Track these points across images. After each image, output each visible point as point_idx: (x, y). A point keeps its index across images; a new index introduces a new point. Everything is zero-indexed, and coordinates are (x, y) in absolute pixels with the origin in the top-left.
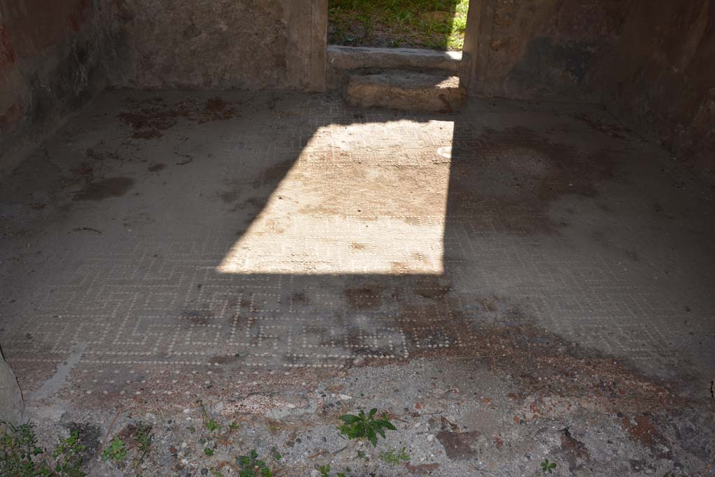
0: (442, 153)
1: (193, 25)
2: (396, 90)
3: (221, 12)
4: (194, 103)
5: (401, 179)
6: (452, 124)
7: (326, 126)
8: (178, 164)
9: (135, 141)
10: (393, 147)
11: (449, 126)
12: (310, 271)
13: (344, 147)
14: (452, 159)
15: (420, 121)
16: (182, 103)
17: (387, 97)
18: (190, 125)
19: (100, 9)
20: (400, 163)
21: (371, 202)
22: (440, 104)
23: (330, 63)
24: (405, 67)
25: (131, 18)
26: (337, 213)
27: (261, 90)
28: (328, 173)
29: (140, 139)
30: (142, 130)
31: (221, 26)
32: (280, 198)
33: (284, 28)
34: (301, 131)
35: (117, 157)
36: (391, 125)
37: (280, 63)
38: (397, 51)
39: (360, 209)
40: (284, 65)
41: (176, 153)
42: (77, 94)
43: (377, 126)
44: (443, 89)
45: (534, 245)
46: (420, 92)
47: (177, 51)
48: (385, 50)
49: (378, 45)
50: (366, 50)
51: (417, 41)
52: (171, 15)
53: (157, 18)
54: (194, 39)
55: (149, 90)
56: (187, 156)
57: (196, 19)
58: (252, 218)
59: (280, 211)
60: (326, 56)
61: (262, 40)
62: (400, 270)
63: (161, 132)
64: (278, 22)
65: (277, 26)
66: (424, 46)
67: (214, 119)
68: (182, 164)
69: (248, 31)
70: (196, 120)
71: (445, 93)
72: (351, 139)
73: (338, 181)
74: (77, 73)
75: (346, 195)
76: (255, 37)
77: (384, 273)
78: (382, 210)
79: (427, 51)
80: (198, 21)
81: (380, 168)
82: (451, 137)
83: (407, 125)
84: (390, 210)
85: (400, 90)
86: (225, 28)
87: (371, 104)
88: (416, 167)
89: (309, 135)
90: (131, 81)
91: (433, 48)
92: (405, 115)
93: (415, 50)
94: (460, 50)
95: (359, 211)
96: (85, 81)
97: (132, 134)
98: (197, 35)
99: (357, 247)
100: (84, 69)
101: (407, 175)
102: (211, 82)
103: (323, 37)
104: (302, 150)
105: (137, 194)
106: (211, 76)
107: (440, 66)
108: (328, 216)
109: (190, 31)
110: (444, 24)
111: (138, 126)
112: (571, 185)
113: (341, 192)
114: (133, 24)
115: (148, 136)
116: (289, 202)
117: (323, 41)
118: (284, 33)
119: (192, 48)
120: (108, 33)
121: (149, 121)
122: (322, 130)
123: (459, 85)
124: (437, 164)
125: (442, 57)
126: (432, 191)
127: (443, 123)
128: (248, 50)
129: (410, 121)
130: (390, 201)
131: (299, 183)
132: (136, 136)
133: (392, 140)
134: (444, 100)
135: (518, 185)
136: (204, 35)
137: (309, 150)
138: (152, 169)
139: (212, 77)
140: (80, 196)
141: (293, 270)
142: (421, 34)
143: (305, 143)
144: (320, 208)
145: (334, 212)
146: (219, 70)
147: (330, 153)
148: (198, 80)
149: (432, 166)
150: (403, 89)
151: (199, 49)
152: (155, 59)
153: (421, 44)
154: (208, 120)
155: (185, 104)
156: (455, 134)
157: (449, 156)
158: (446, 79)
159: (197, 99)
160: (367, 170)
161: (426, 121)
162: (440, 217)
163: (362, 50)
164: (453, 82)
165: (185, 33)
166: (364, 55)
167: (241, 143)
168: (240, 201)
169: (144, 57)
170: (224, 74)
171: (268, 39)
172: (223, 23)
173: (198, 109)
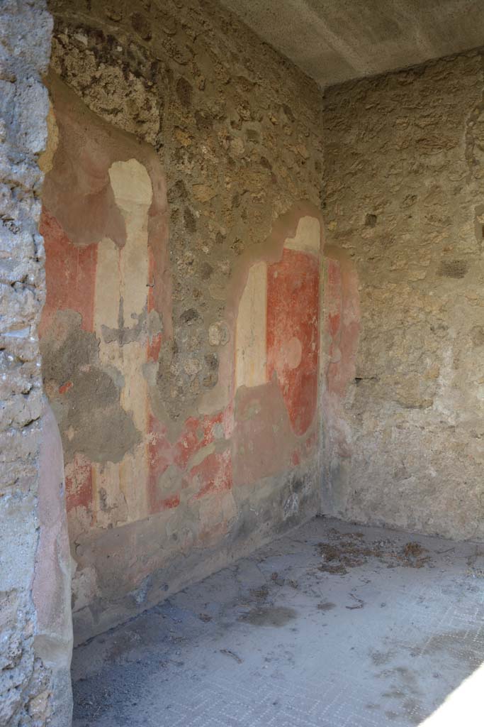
1: (405, 468)
3: (431, 459)
4: (392, 545)
8: (347, 607)
9: (320, 574)
16: (380, 543)
18: (378, 567)
19: (324, 447)
25: (350, 457)
27: (465, 541)
29: (325, 572)
30: (331, 564)
31: (431, 472)
35: (295, 586)
41: (352, 595)
42: (284, 519)
47: (386, 490)
52: (385, 457)
53: (372, 458)
54: (403, 482)
55: (355, 524)
56: (360, 601)
57: (408, 463)
58: (393, 692)
61: (471, 490)
63: (348, 569)
67: (405, 565)
68: (352, 608)
69: (457, 479)
70: (387, 563)
74: (289, 500)
76: (464, 486)
80: (408, 465)
86: (434, 474)
90: (341, 513)
96: (295, 508)
97: (321, 566)
98: (406, 478)
100: (297, 498)
102: (415, 525)
105: (294, 630)
106: (415, 519)
109: (401, 474)
111: (329, 559)
114: (350, 462)
115: (333, 571)
119: (401, 490)
120: (327, 467)
121: (342, 556)
128: (455, 498)
132: (323, 568)
136: (413, 479)
138: (320, 607)
139: (417, 520)
140: (245, 617)
146: (425, 514)
148: (402, 522)
151: (407, 492)
152: (365, 495)
154: (399, 565)
155: (382, 544)
159: (397, 541)
165: (396, 474)
167: (421, 598)
168: (389, 667)
169: (356, 492)
170: (429, 519)
171: (477, 489)
172: (432, 469)
173: (393, 552)
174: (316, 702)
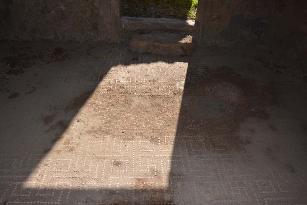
0: (179, 86)
1: (47, 6)
2: (157, 44)
4: (48, 50)
5: (153, 105)
6: (187, 64)
7: (116, 66)
8: (27, 93)
9: (8, 76)
10: (151, 81)
11: (185, 65)
12: (82, 186)
13: (123, 82)
14: (184, 90)
15: (169, 62)
16: (41, 50)
17: (152, 48)
18: (41, 65)
20: (153, 94)
21: (132, 125)
22: (181, 52)
23: (122, 27)
24: (163, 29)
26: (109, 134)
27: (85, 42)
28: (110, 101)
29: (11, 75)
30: (14, 68)
31: (62, 7)
32: (78, 121)
33: (96, 8)
34: (101, 70)
36: (153, 65)
37: (95, 27)
38: (159, 20)
39: (124, 131)
40: (97, 28)
41: (28, 85)
43: (144, 66)
44: (183, 44)
45: (229, 161)
46: (170, 45)
47: (39, 20)
48: (152, 20)
49: (150, 16)
50: (142, 20)
51: (171, 14)
54: (48, 14)
56: (33, 87)
58: (57, 137)
59: (76, 131)
60: (119, 24)
61: (84, 15)
62: (141, 186)
63: (24, 70)
64: (93, 5)
65: (92, 7)
66: (175, 17)
67: (56, 61)
68: (29, 93)
69: (77, 10)
70: (46, 61)
71: (184, 46)
72: (127, 76)
73: (115, 108)
75: (117, 119)
76: (81, 13)
77: (129, 189)
78: (138, 131)
79: (176, 20)
80: (49, 4)
81: (141, 97)
82: (185, 74)
83: (162, 65)
84: (142, 131)
85: (159, 44)
86: (64, 8)
87: (143, 52)
88: (162, 97)
89: (105, 73)
91: (179, 18)
92: (161, 58)
93: (170, 19)
94: (194, 19)
95: (123, 132)
97: (8, 71)
98: (49, 12)
99: (117, 164)
101: (157, 103)
102: (58, 37)
103: (117, 13)
104: (98, 83)
106: (58, 34)
107: (182, 29)
108: (103, 136)
109: (45, 10)
110: (187, 3)
111: (12, 66)
112: (253, 110)
113: (115, 117)
115: (16, 73)
116: (83, 124)
117: (117, 16)
118: (96, 11)
119: (47, 19)
121: (20, 62)
122: (113, 68)
123: (192, 41)
124: (175, 94)
125: (184, 24)
126: (170, 116)
127: (182, 64)
128: (77, 20)
129: (164, 63)
130: (143, 124)
131: (92, 109)
132: (10, 72)
133: (152, 76)
134: (183, 50)
135: (222, 110)
136: (53, 12)
137: (103, 83)
138: (10, 97)
141: (71, 186)
142: (175, 9)
143: (101, 79)
144: (100, 130)
145: (107, 133)
146: (62, 31)
147: (114, 85)
148: (51, 37)
149: (172, 95)
150: (161, 43)
151: (51, 20)
152: (27, 25)
153: (173, 16)
154: (52, 61)
156: (188, 72)
157: (182, 88)
158: (185, 37)
160: (134, 99)
161: (173, 62)
162: (172, 137)
163: (140, 20)
164: (188, 39)
165: (43, 11)
166: (141, 23)
167: (66, 78)
168: (54, 123)
169: (22, 24)
170: (65, 33)
171: (88, 14)
172: (62, 5)
173: (48, 54)
174: (14, 160)
